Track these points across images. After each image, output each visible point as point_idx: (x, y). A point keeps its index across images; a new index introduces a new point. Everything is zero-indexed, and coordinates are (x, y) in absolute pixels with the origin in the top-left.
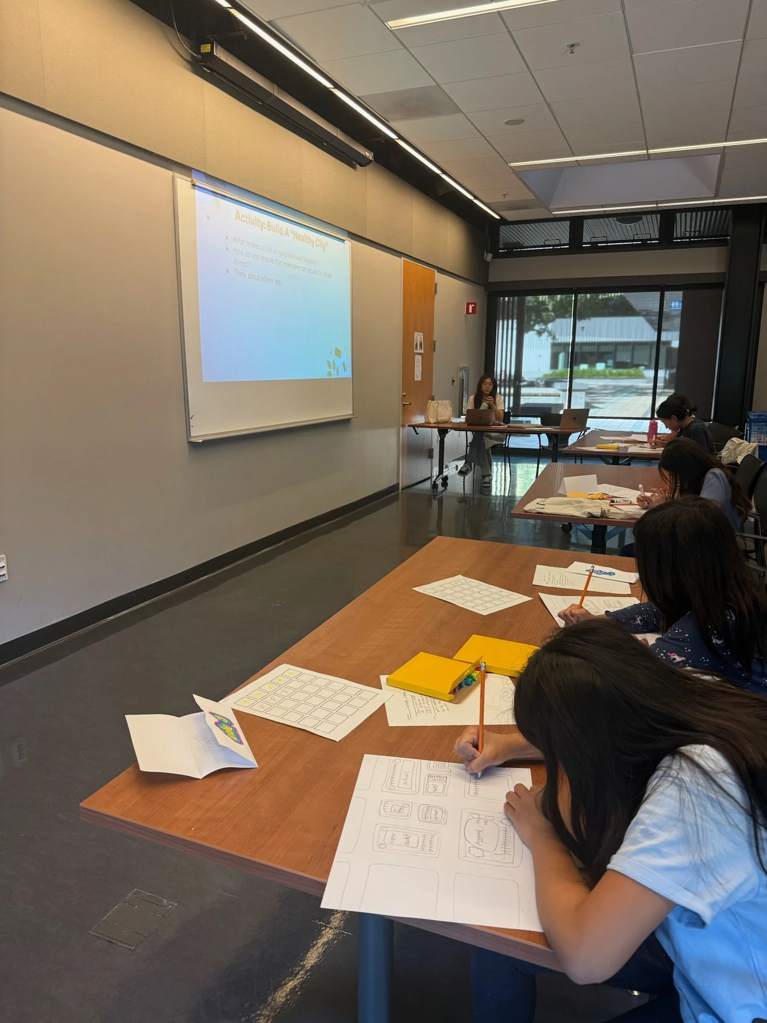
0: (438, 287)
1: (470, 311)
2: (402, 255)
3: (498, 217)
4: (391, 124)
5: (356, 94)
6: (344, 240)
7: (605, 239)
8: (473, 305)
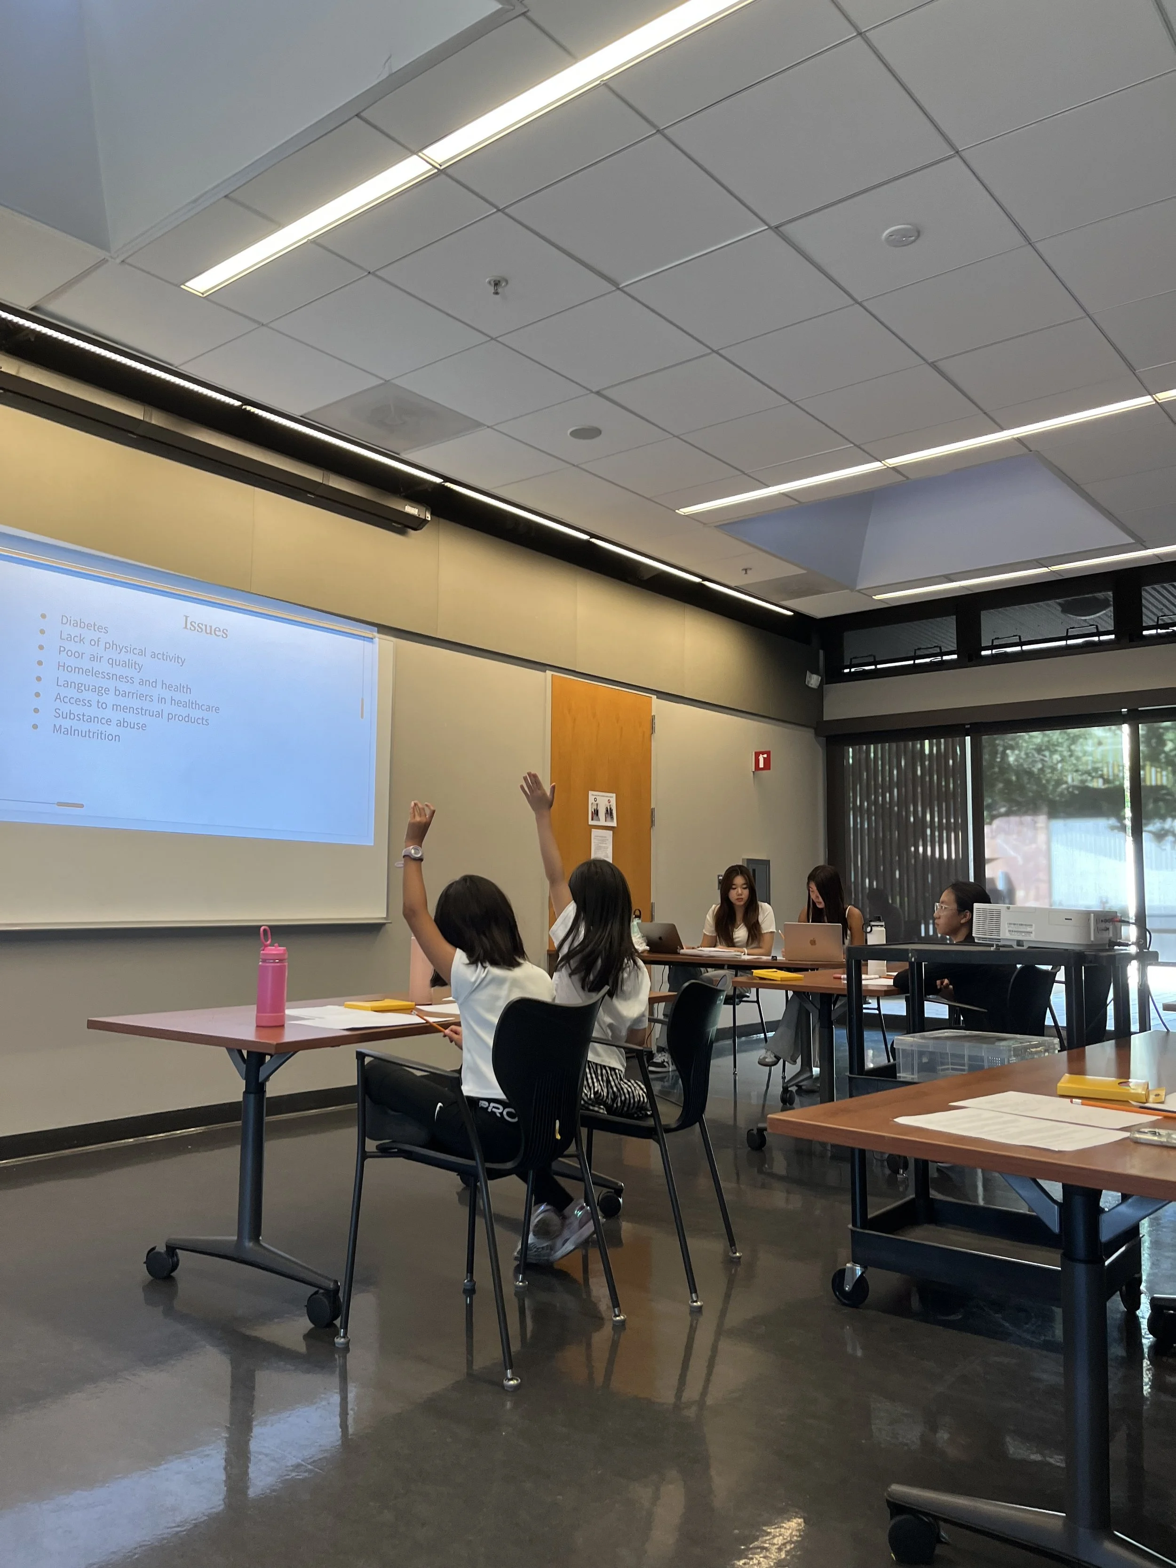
0: (656, 721)
1: (761, 765)
2: (548, 667)
3: (791, 614)
4: (404, 456)
5: (297, 413)
6: (372, 639)
7: (1016, 640)
8: (765, 756)
